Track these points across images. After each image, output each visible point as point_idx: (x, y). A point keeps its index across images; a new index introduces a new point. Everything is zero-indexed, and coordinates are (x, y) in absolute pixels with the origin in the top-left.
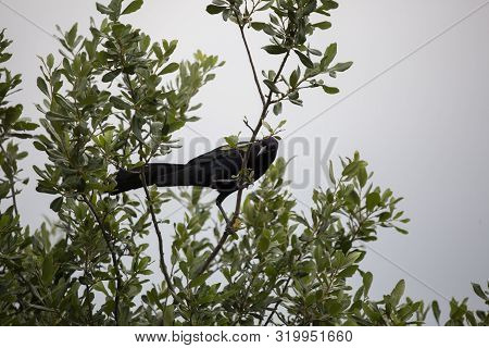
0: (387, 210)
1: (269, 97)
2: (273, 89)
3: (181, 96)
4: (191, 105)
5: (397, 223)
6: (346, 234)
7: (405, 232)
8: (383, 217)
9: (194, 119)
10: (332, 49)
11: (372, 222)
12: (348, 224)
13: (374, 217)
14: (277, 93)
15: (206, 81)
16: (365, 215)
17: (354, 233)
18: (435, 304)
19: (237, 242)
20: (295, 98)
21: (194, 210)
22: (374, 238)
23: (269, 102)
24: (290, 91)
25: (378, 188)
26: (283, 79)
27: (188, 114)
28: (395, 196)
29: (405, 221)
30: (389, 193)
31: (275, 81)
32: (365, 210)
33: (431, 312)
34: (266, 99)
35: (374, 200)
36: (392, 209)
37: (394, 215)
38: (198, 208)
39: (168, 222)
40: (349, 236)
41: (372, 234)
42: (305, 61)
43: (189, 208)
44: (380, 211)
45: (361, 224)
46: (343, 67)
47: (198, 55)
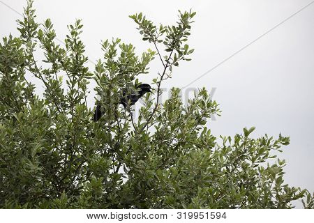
0: (214, 108)
1: (167, 65)
2: (168, 62)
3: (143, 64)
4: (146, 68)
6: (200, 115)
7: (220, 116)
8: (213, 111)
9: (147, 72)
10: (187, 47)
13: (210, 110)
18: (229, 137)
20: (177, 65)
22: (209, 117)
24: (174, 62)
26: (171, 58)
27: (145, 71)
28: (217, 103)
29: (220, 112)
31: (169, 59)
32: (207, 108)
33: (228, 140)
34: (165, 66)
35: (209, 105)
36: (216, 107)
37: (217, 110)
42: (179, 51)
44: (212, 109)
47: (149, 50)
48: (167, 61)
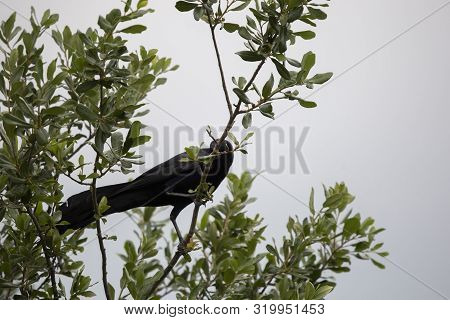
0: (366, 239)
1: (238, 107)
2: (243, 98)
5: (374, 255)
6: (316, 262)
7: (381, 266)
8: (360, 247)
10: (310, 59)
11: (347, 252)
12: (320, 251)
13: (349, 246)
14: (247, 103)
15: (156, 85)
16: (339, 244)
17: (325, 261)
19: (190, 265)
20: (268, 111)
21: (145, 227)
22: (346, 270)
23: (237, 112)
24: (261, 102)
25: (358, 215)
26: (254, 88)
28: (376, 226)
29: (384, 255)
30: (370, 222)
31: (246, 90)
32: (340, 237)
34: (234, 109)
35: (353, 226)
36: (371, 239)
37: (372, 245)
38: (149, 226)
39: (115, 238)
40: (319, 265)
41: (345, 264)
42: (281, 69)
43: (140, 225)
44: (358, 240)
45: (334, 253)
46: (322, 79)
48: (241, 94)
